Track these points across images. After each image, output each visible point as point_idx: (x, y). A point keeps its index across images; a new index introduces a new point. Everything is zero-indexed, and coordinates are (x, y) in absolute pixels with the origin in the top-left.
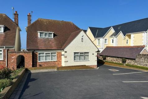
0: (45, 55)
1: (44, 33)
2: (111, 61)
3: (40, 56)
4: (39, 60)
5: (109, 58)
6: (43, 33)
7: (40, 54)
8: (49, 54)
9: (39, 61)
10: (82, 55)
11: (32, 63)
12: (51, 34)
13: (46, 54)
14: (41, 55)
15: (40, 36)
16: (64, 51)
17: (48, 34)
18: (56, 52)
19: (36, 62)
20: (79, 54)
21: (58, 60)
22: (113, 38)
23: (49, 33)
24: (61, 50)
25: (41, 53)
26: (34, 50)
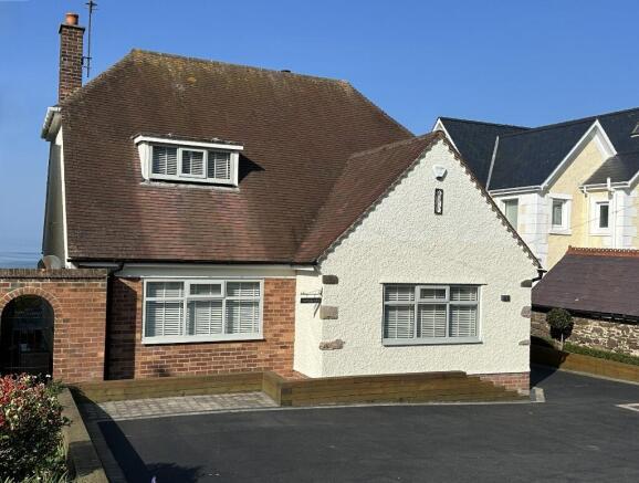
0: (186, 295)
1: (180, 152)
2: (612, 344)
3: (152, 306)
4: (150, 333)
5: (593, 324)
6: (172, 149)
7: (153, 288)
8: (216, 288)
9: (147, 340)
10: (434, 300)
11: (102, 354)
12: (225, 154)
13: (195, 289)
14: (162, 296)
15: (155, 170)
16: (316, 273)
17: (205, 153)
18: (262, 276)
19: (131, 346)
20: (416, 298)
21: (269, 336)
22: (603, 197)
23: (213, 153)
24: (292, 264)
25: (160, 285)
26: (123, 262)
